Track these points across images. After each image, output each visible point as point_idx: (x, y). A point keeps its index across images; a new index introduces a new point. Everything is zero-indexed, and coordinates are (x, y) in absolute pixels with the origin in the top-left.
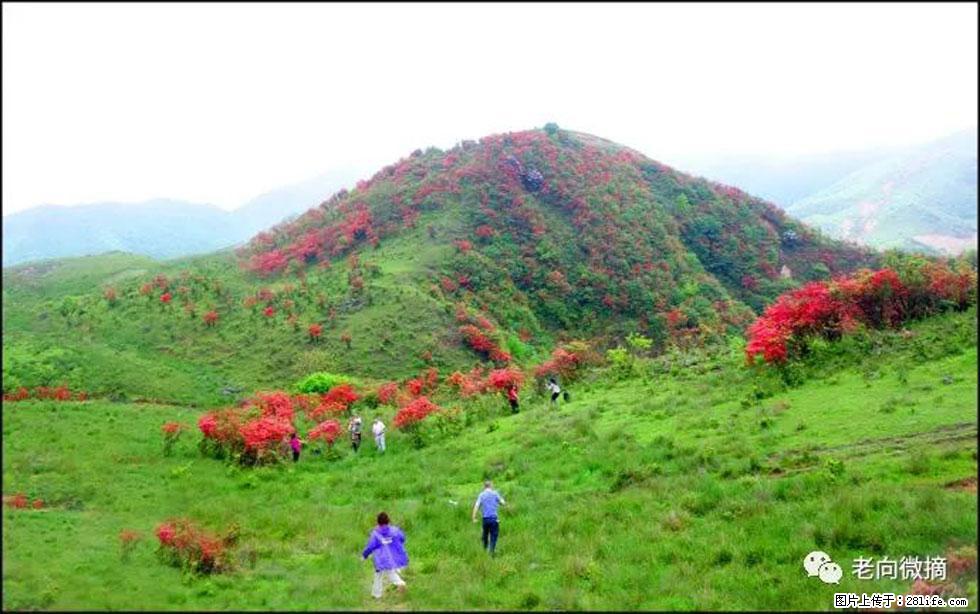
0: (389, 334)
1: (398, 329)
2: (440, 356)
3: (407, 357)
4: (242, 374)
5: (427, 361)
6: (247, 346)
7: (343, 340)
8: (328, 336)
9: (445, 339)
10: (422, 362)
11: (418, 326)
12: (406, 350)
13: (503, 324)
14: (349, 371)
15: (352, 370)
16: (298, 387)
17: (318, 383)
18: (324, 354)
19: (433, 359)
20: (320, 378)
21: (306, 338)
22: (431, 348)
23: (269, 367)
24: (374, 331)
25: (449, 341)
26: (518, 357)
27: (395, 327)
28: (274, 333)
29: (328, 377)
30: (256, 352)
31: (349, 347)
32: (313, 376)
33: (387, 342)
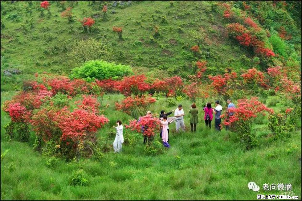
0: (160, 28)
1: (167, 23)
2: (208, 50)
3: (176, 49)
4: (21, 58)
5: (195, 54)
6: (25, 34)
7: (114, 31)
8: (100, 28)
9: (212, 35)
10: (191, 54)
11: (186, 22)
12: (176, 43)
13: (262, 23)
14: (121, 59)
15: (125, 59)
16: (77, 72)
17: (95, 69)
18: (98, 44)
19: (201, 52)
20: (97, 65)
21: (79, 29)
22: (200, 42)
23: (46, 53)
24: (143, 25)
25: (216, 36)
26: (280, 53)
27: (164, 22)
28: (50, 23)
29: (104, 64)
30: (33, 39)
31: (121, 39)
32: (90, 63)
33: (157, 35)
